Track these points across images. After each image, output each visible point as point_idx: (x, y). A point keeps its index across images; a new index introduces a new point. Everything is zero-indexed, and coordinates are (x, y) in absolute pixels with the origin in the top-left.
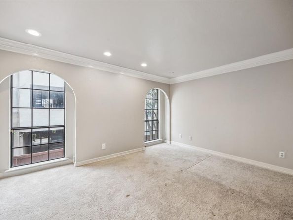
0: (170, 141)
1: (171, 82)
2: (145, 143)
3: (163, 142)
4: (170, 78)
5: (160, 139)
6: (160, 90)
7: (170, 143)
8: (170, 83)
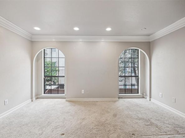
0: (150, 97)
1: (151, 39)
2: (120, 95)
3: (143, 97)
4: (149, 35)
5: (139, 94)
6: (140, 50)
7: (150, 100)
8: (150, 41)
